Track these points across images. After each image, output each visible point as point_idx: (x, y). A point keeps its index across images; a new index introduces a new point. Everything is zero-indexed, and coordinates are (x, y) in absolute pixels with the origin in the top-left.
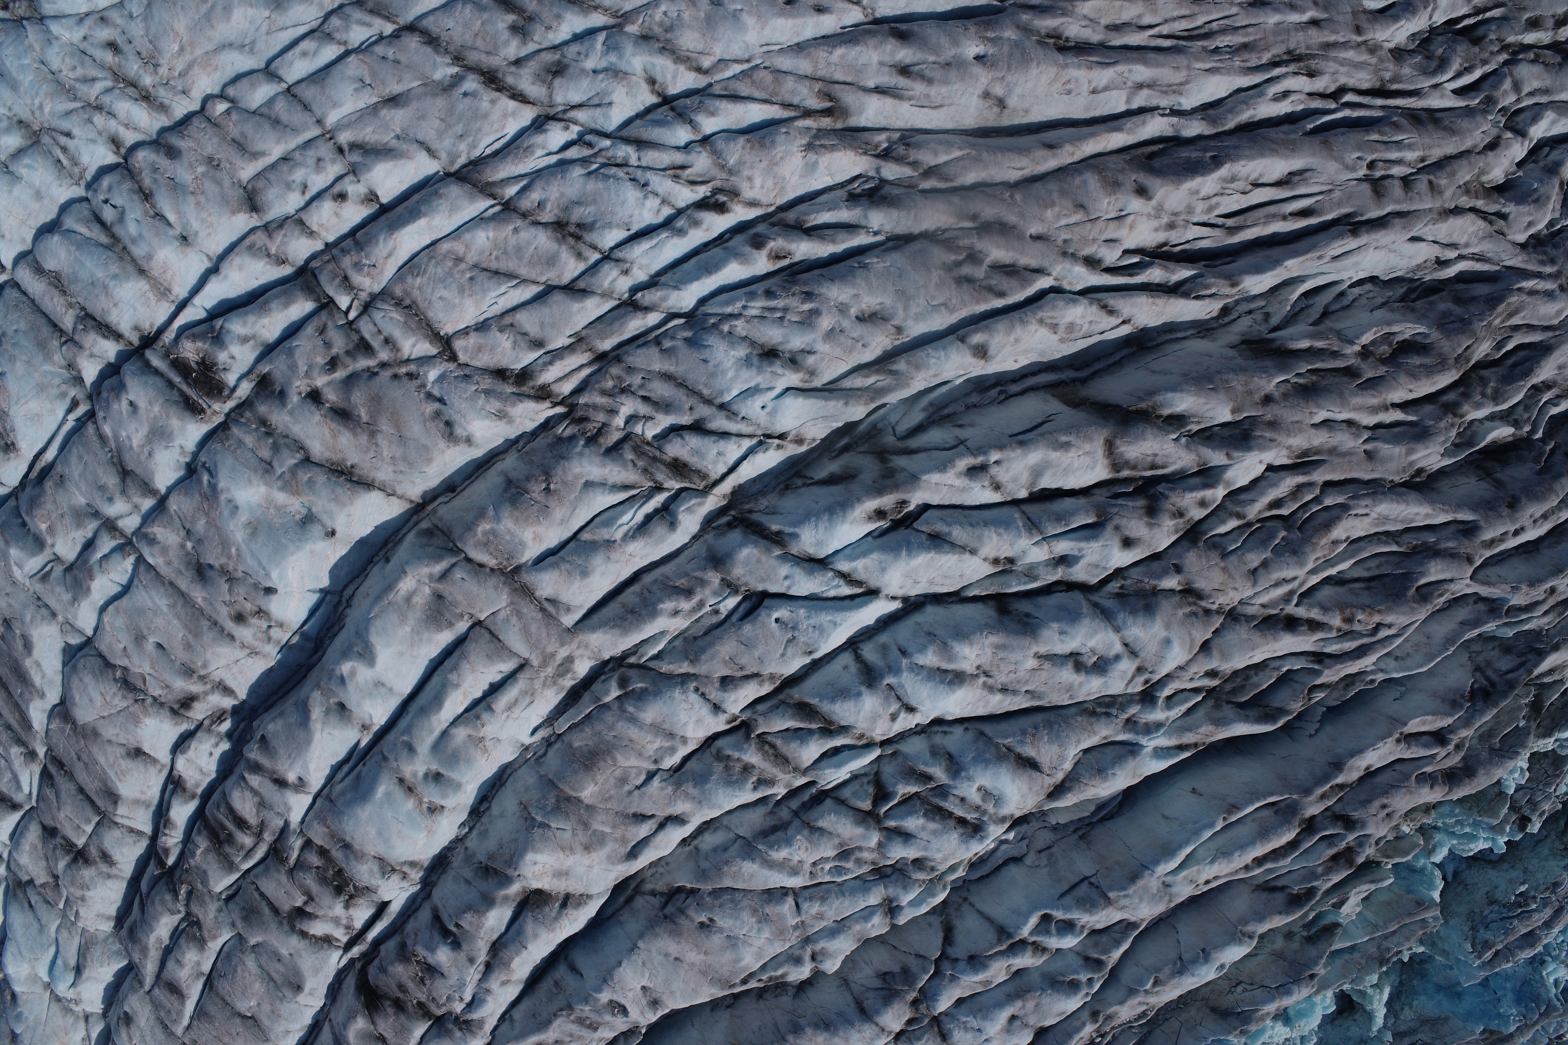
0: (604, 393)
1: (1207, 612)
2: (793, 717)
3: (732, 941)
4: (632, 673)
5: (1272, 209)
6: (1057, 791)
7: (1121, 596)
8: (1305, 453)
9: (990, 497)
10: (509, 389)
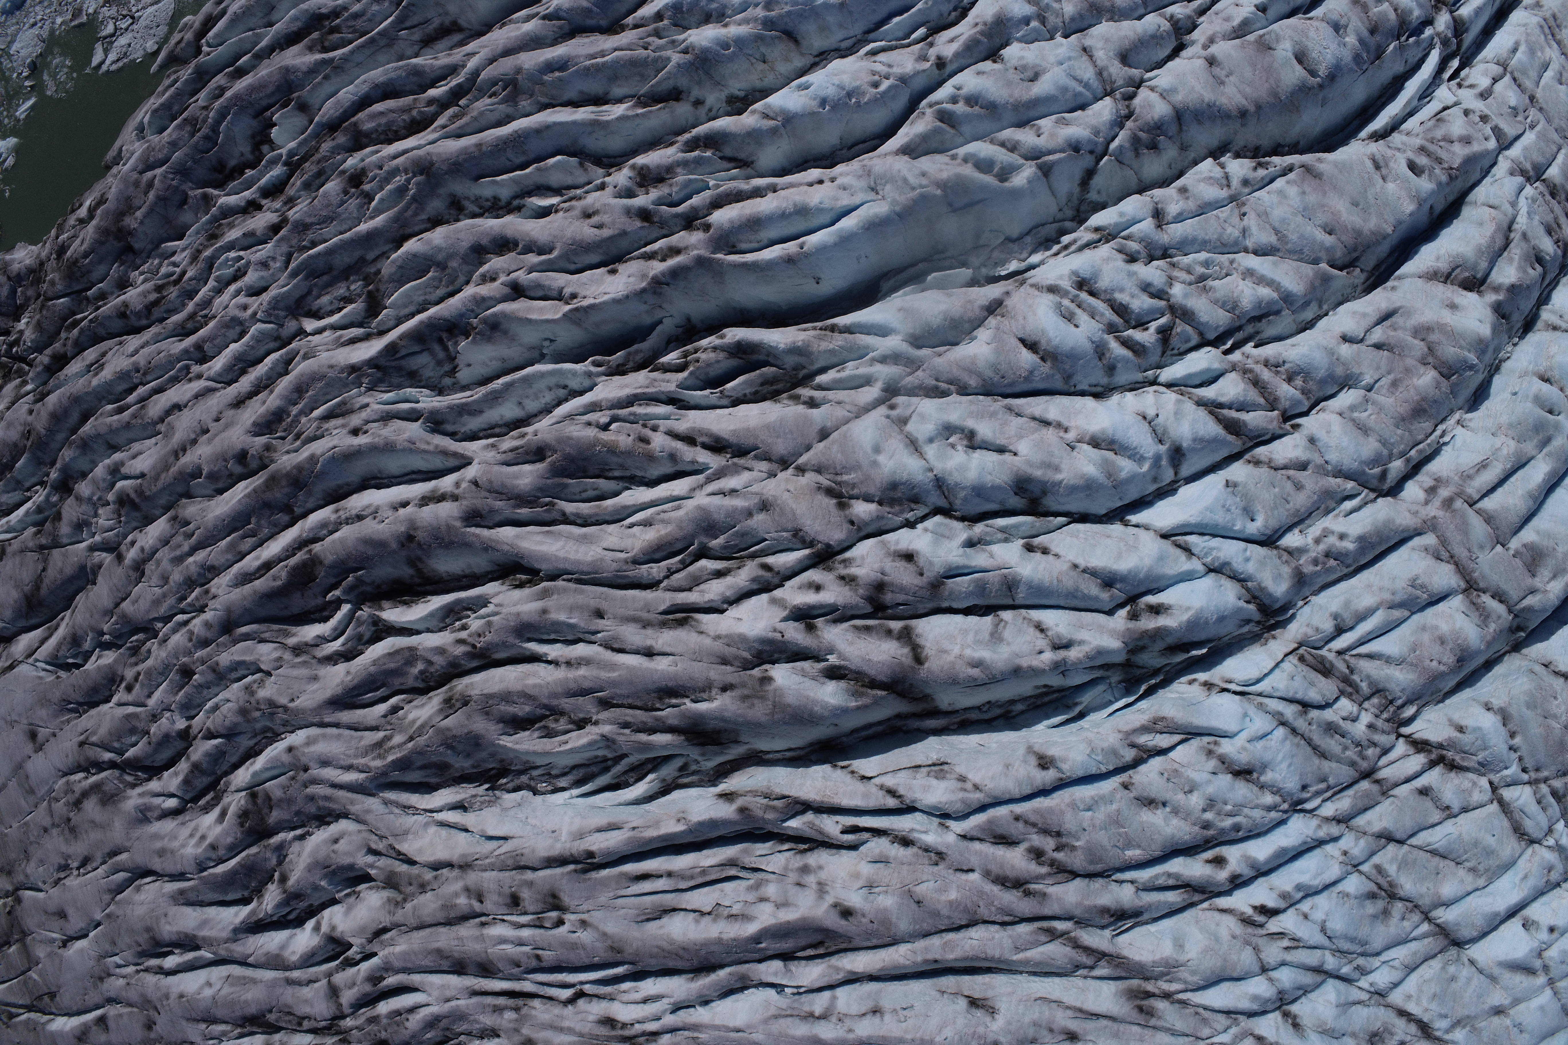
0: (1375, 745)
1: (819, 470)
2: (1245, 423)
3: (1307, 213)
4: (1374, 483)
5: (683, 885)
6: (994, 308)
7: (915, 500)
8: (681, 623)
9: (1048, 617)
10: (1450, 754)
